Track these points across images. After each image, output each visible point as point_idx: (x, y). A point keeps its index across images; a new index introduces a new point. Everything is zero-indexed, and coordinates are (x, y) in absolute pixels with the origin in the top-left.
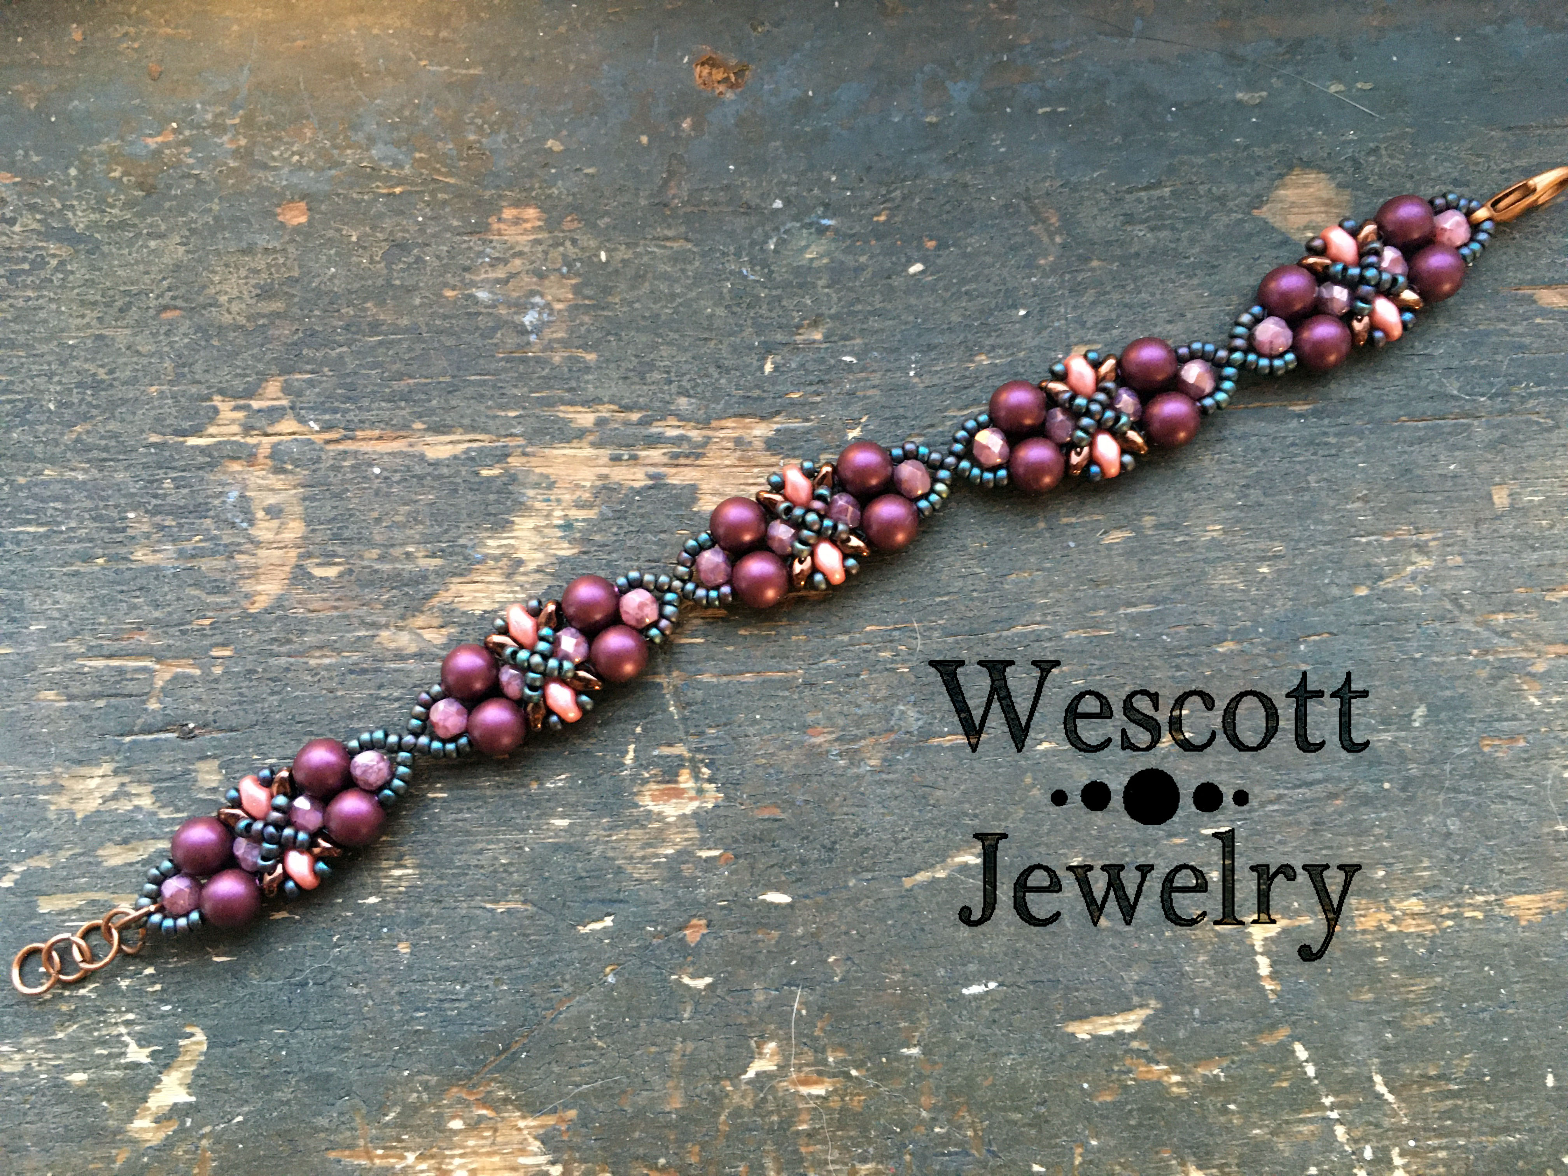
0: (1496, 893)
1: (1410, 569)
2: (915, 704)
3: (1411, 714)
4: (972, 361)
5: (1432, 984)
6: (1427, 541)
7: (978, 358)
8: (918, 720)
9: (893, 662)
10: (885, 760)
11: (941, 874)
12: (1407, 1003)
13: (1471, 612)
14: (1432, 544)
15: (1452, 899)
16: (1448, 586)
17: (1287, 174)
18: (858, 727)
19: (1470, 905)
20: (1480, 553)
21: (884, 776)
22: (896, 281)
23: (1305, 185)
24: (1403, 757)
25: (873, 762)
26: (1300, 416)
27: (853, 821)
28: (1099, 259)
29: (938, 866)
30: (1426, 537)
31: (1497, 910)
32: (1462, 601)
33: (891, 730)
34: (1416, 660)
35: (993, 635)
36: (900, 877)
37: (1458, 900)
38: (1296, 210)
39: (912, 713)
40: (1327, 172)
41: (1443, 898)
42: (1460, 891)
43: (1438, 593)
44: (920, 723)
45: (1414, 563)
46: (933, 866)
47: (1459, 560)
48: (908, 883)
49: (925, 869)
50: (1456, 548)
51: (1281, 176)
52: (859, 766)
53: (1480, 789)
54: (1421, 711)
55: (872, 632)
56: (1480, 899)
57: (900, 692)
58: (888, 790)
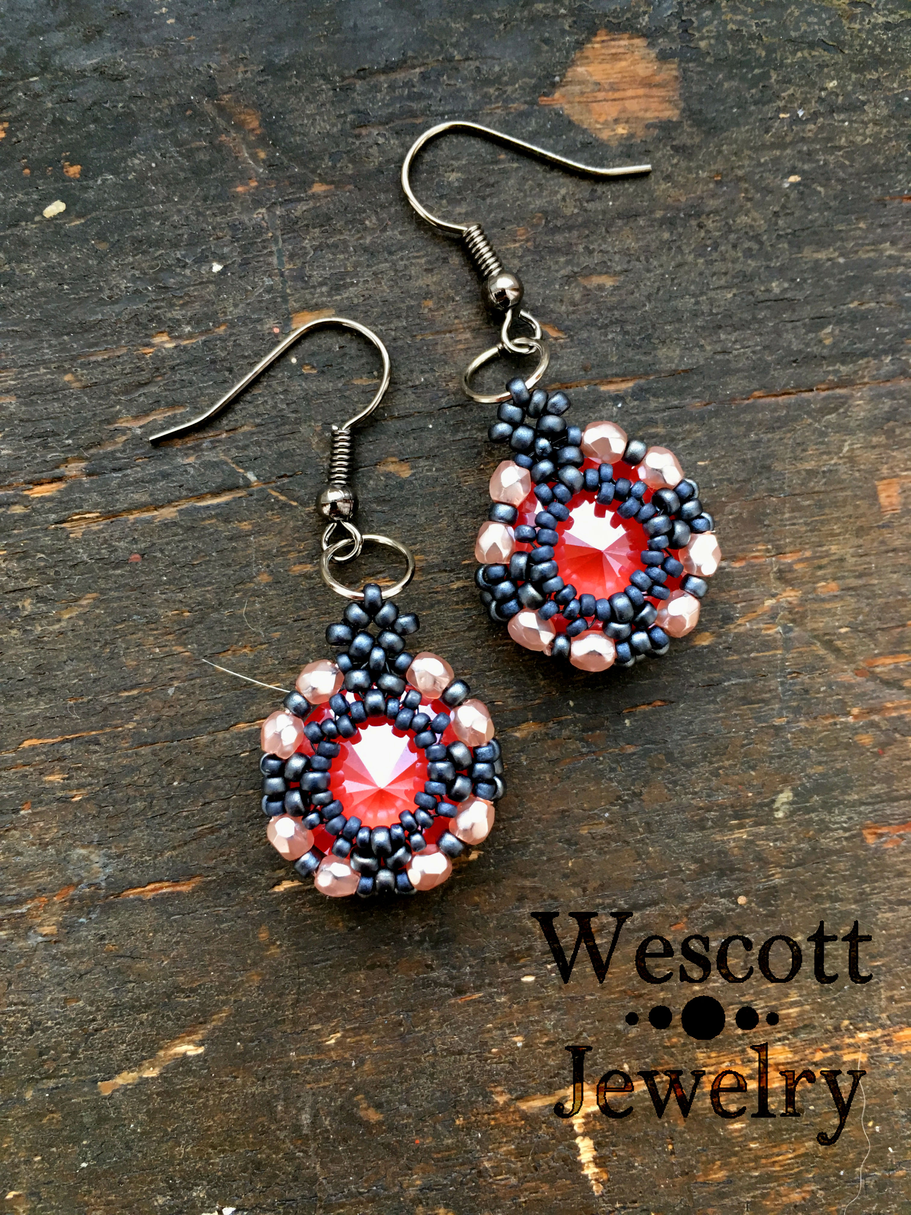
0: (883, 1026)
1: (769, 603)
2: (99, 844)
3: (773, 801)
4: (148, 345)
5: (802, 1151)
6: (790, 565)
7: (157, 340)
8: (105, 866)
9: (64, 788)
10: (61, 925)
11: (151, 1073)
12: (769, 1178)
13: (850, 659)
14: (797, 567)
15: (827, 1040)
16: (821, 623)
17: (588, 40)
18: (21, 883)
19: (849, 1045)
20: (860, 576)
21: (63, 948)
22: (28, 229)
23: (615, 57)
24: (762, 861)
25: (46, 930)
26: (617, 398)
27: (24, 1013)
28: (323, 181)
29: (146, 1063)
30: (788, 559)
31: (884, 1049)
32: (838, 643)
33: (69, 884)
34: (778, 729)
35: (204, 739)
36: (96, 1082)
37: (836, 1041)
38: (601, 95)
39: (97, 858)
40: (644, 36)
41: (815, 1041)
42: (837, 1029)
43: (806, 635)
44: (108, 871)
45: (773, 596)
46: (138, 1064)
47: (833, 587)
48: (106, 1088)
49: (130, 1069)
50: (829, 570)
51: (579, 45)
52: (26, 937)
53: (861, 894)
54: (785, 796)
55: (34, 748)
56: (863, 1036)
57: (78, 830)
58: (70, 967)
